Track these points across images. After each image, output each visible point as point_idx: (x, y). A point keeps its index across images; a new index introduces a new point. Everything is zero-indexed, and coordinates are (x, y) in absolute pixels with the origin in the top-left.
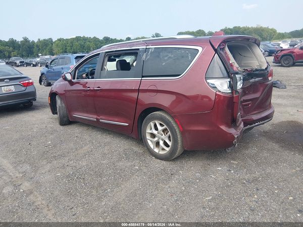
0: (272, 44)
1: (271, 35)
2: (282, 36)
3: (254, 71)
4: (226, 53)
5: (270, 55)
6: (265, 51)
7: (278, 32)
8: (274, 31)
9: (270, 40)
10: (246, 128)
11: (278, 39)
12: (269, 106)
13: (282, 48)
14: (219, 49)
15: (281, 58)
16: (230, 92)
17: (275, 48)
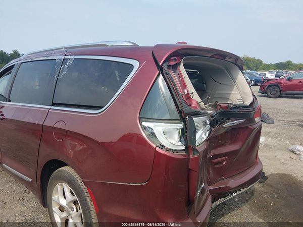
0: (257, 74)
1: (257, 65)
2: (268, 67)
3: (231, 108)
4: (180, 75)
5: (255, 84)
6: (251, 80)
7: (264, 63)
8: (260, 62)
9: (255, 70)
10: (217, 203)
11: (264, 70)
12: (255, 161)
13: (267, 78)
14: (165, 66)
15: (268, 88)
16: (183, 148)
17: (261, 78)
